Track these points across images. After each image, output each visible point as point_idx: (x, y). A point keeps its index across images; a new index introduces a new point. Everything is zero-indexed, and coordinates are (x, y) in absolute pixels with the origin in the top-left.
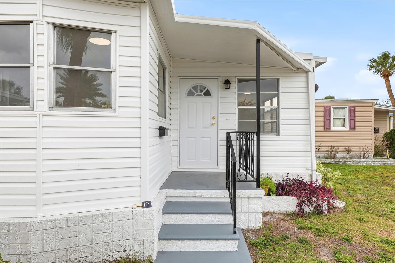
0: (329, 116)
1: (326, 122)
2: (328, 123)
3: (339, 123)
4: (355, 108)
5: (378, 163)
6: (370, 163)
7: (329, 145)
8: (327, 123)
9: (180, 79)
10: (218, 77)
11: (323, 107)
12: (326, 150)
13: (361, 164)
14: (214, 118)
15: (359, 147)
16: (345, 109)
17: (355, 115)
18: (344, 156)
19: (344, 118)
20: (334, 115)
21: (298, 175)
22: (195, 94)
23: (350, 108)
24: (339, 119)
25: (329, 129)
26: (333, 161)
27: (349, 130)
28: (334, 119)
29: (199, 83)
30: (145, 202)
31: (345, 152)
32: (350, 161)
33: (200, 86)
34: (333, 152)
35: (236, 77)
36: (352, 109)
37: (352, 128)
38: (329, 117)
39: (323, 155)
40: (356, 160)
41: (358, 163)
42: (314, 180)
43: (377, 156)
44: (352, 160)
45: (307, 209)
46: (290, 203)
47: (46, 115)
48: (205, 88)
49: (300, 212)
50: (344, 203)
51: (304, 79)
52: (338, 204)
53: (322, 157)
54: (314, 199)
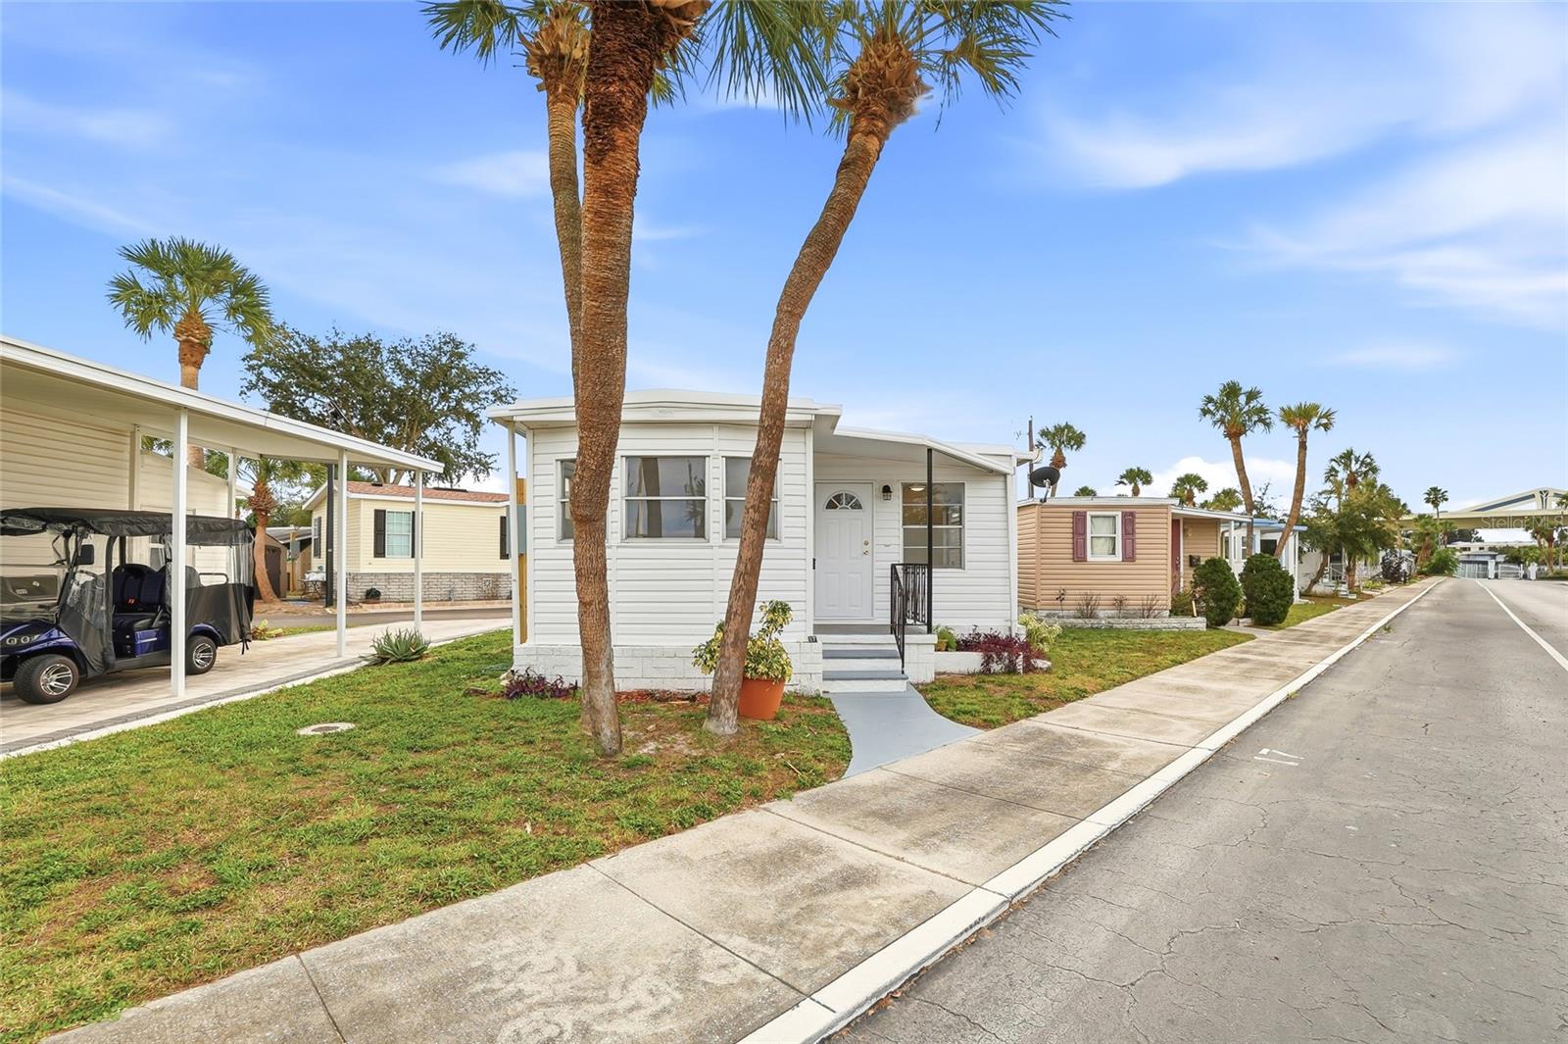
0: (1082, 533)
1: (1077, 544)
2: (1081, 546)
3: (1106, 546)
4: (1134, 515)
5: (1174, 627)
6: (1159, 626)
7: (1081, 591)
8: (1079, 547)
10: (872, 482)
11: (1071, 514)
12: (1074, 602)
13: (1142, 630)
14: (866, 543)
15: (1141, 597)
16: (1114, 517)
17: (1133, 530)
18: (1113, 615)
20: (1093, 529)
21: (991, 629)
22: (838, 507)
23: (1124, 515)
24: (1102, 539)
25: (1083, 559)
26: (1089, 622)
27: (1123, 561)
28: (1093, 539)
29: (845, 491)
30: (811, 637)
31: (1115, 607)
32: (1121, 623)
33: (846, 495)
34: (1089, 607)
36: (1127, 519)
37: (1129, 557)
38: (1082, 535)
39: (1071, 612)
40: (1132, 621)
41: (1137, 626)
42: (1014, 635)
43: (1176, 614)
44: (1127, 620)
45: (996, 667)
46: (972, 661)
47: (720, 547)
48: (854, 498)
49: (986, 671)
50: (1049, 663)
51: (1001, 485)
52: (1041, 663)
53: (1068, 617)
54: (1006, 654)
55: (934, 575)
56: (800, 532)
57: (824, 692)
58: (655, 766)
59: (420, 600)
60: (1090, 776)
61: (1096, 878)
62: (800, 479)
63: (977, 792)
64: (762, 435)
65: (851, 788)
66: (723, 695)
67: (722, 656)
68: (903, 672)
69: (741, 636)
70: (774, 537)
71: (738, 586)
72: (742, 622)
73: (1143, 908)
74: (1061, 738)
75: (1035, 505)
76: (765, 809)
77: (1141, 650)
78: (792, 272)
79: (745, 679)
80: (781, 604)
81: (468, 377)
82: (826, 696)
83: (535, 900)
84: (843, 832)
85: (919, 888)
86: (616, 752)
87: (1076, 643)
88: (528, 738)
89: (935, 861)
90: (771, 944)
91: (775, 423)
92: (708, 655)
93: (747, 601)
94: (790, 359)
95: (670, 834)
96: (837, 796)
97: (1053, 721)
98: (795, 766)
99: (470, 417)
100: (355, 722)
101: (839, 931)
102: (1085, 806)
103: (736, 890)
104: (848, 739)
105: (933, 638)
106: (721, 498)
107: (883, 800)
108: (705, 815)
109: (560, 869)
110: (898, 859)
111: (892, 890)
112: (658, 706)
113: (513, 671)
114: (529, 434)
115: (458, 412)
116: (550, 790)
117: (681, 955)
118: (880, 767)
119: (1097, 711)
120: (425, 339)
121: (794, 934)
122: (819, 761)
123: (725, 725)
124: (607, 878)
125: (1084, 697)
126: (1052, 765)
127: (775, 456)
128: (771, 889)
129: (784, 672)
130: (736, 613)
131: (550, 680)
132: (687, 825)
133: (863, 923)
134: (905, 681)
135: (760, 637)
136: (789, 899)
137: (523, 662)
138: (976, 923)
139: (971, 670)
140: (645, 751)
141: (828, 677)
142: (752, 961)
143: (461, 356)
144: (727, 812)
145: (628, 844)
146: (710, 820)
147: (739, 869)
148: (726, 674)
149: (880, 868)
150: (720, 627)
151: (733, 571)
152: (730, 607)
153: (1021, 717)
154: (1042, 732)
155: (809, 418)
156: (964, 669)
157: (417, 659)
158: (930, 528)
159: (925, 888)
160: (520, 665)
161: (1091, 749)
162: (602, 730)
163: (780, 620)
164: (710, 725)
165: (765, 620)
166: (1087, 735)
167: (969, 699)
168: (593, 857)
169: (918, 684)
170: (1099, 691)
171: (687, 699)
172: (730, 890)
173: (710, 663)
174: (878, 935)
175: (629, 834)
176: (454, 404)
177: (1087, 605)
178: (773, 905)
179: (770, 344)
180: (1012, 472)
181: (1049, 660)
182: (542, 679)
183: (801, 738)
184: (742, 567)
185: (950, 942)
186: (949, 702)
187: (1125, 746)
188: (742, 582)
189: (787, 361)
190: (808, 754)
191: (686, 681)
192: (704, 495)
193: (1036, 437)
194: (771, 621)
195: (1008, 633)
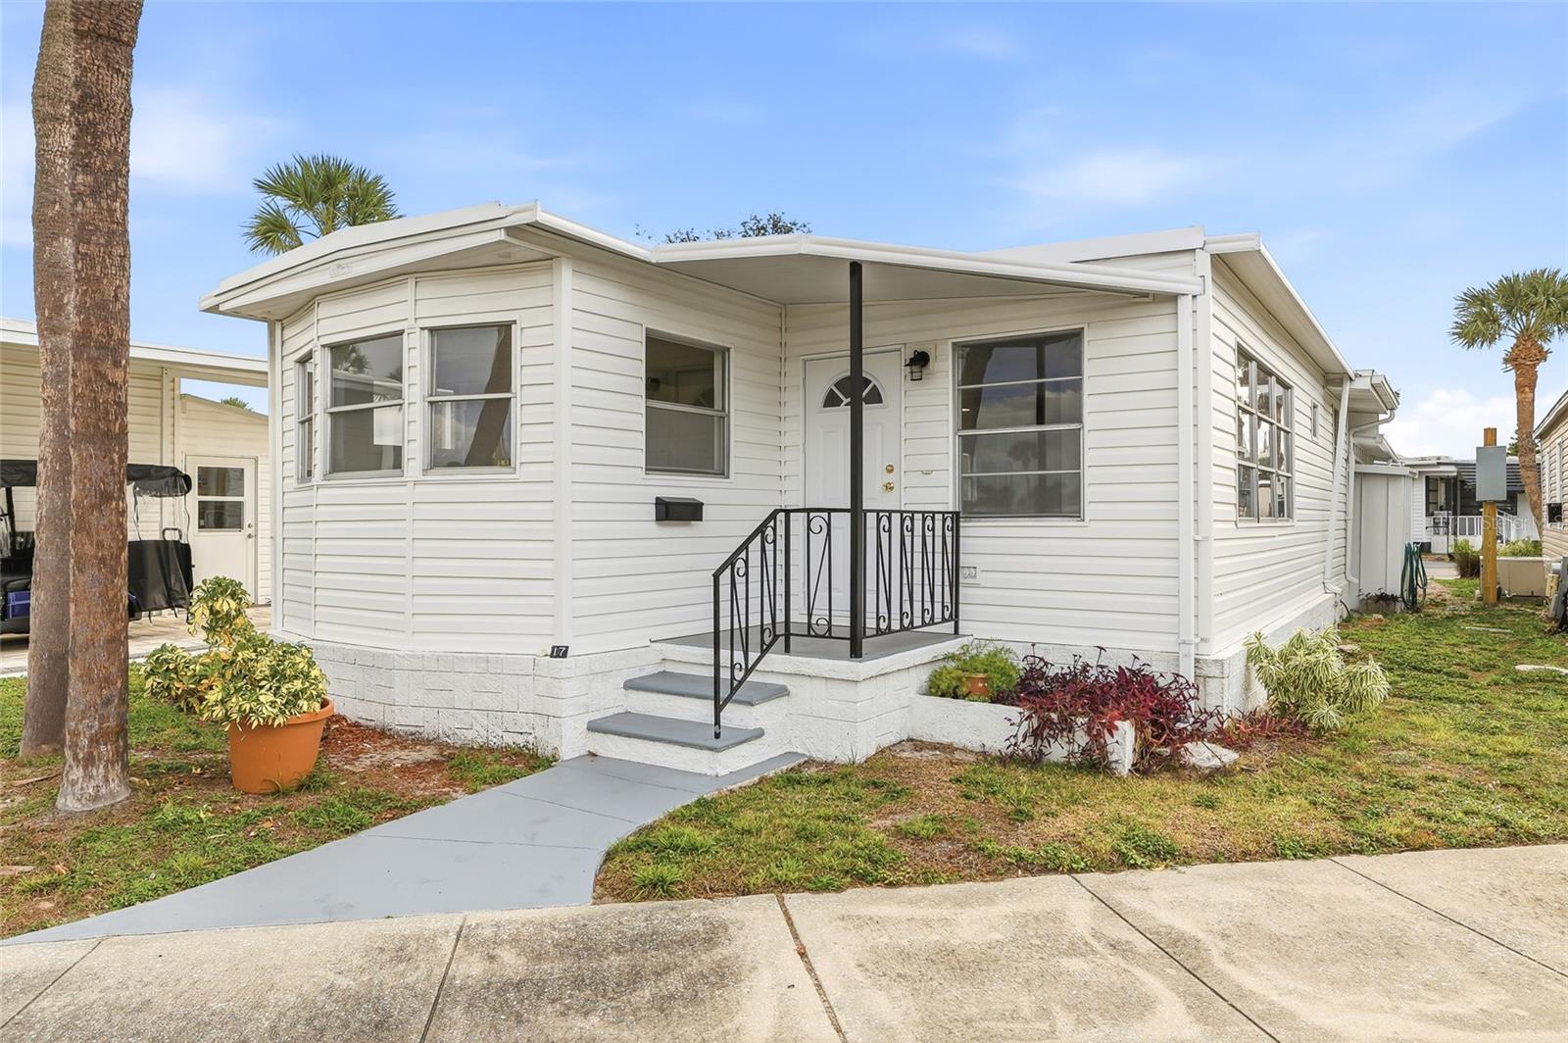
9: (805, 361)
10: (898, 347)
21: (1137, 657)
30: (558, 647)
35: (950, 341)
45: (1056, 748)
47: (417, 483)
48: (869, 383)
50: (1233, 758)
51: (1163, 323)
52: (1202, 753)
54: (1081, 720)
56: (546, 452)
70: (501, 463)
106: (418, 400)
141: (598, 727)
180: (1193, 289)
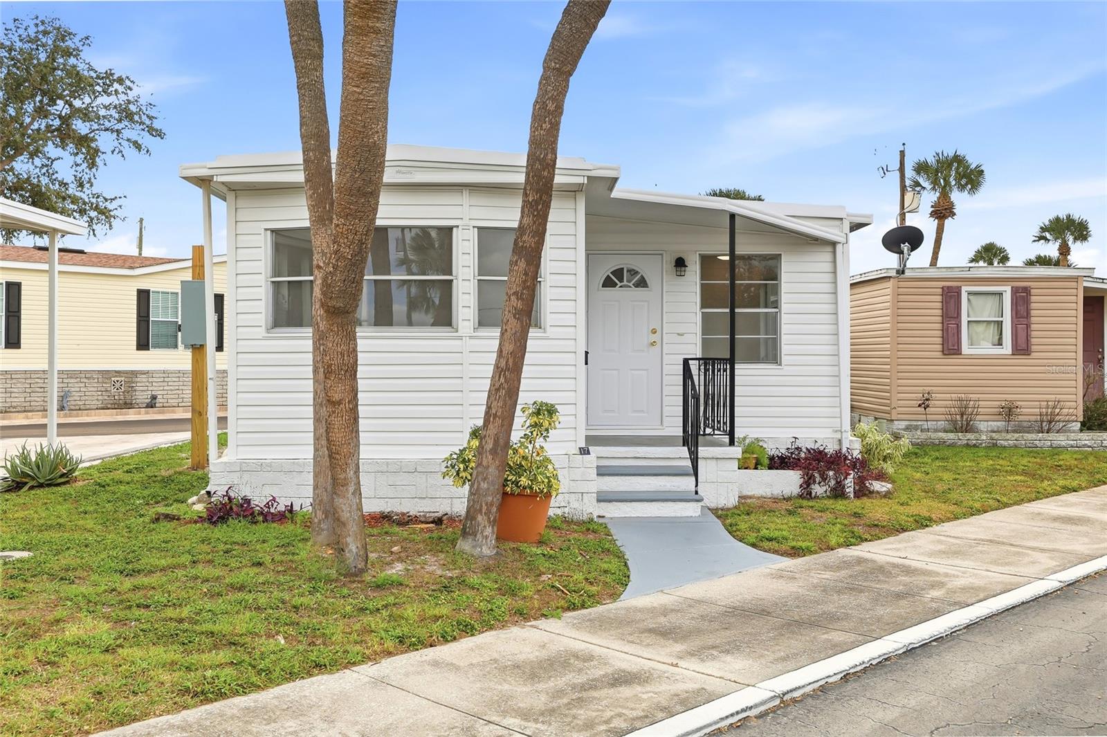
0: (956, 316)
1: (948, 331)
2: (954, 334)
3: (989, 333)
4: (1030, 291)
5: (1085, 445)
6: (1063, 443)
7: (953, 395)
8: (950, 334)
9: (588, 255)
10: (661, 252)
11: (941, 290)
12: (944, 409)
13: (1037, 447)
14: (654, 331)
15: (1038, 403)
16: (1000, 294)
17: (1027, 311)
18: (998, 427)
19: (1001, 319)
20: (970, 311)
21: (816, 441)
22: (617, 284)
23: (1015, 291)
24: (985, 324)
25: (957, 351)
26: (964, 437)
27: (1013, 354)
28: (971, 324)
29: (626, 264)
30: (582, 448)
31: (1001, 417)
32: (1009, 439)
33: (628, 269)
34: (965, 417)
35: (698, 253)
36: (1020, 296)
37: (1022, 348)
38: (955, 318)
39: (939, 423)
40: (1022, 436)
41: (1030, 443)
42: (844, 450)
43: (1090, 429)
44: (1016, 435)
45: (818, 489)
46: (788, 481)
47: (471, 337)
48: (637, 273)
49: (806, 493)
50: (890, 486)
51: (827, 256)
52: (877, 486)
53: (936, 431)
54: (831, 473)
55: (737, 372)
56: (570, 319)
57: (599, 517)
58: (407, 586)
59: (55, 407)
60: (903, 603)
61: (878, 686)
62: (570, 254)
63: (769, 614)
64: (526, 210)
65: (628, 609)
66: (480, 510)
67: (479, 465)
68: (696, 493)
69: (501, 442)
70: (538, 326)
71: (497, 385)
72: (502, 426)
73: (918, 708)
74: (881, 567)
75: (890, 277)
76: (531, 626)
77: (1024, 473)
78: (560, 23)
79: (505, 494)
80: (547, 404)
81: (80, 84)
82: (601, 521)
83: (305, 696)
84: (617, 645)
85: (691, 686)
86: (362, 571)
87: (938, 463)
88: (255, 560)
89: (711, 667)
90: (543, 722)
91: (541, 197)
92: (459, 466)
93: (509, 402)
94: (558, 124)
95: (431, 646)
96: (612, 616)
97: (880, 551)
98: (563, 587)
99: (83, 142)
100: (29, 550)
101: (608, 714)
102: (886, 627)
103: (506, 687)
104: (626, 565)
105: (737, 451)
106: (472, 279)
107: (662, 620)
108: (467, 630)
109: (323, 674)
110: (672, 665)
111: (664, 687)
112: (396, 529)
113: (208, 493)
114: (230, 196)
115: (64, 134)
116: (295, 607)
117: (458, 730)
118: (662, 591)
119: (939, 542)
120: (11, 25)
121: (566, 716)
122: (591, 583)
123: (484, 545)
124: (373, 680)
125: (927, 526)
126: (861, 591)
127: (540, 234)
128: (541, 686)
129: (550, 486)
130: (495, 416)
131: (259, 501)
132: (449, 638)
133: (632, 709)
134: (700, 504)
135: (522, 444)
136: (559, 693)
137: (223, 481)
138: (743, 710)
139: (787, 493)
140: (394, 571)
141: (603, 498)
142: (526, 733)
143: (68, 53)
144: (491, 628)
145: (390, 654)
146: (472, 635)
147: (507, 673)
148: (484, 485)
149: (652, 671)
150: (475, 434)
151: (492, 367)
152: (489, 407)
153: (840, 546)
154: (860, 561)
155: (580, 180)
156: (777, 491)
157: (64, 483)
158: (732, 313)
159: (697, 686)
160: (218, 484)
161: (914, 578)
162: (347, 545)
163: (546, 424)
164: (465, 545)
165: (528, 424)
166: (914, 564)
167: (779, 526)
168: (354, 664)
169: (717, 509)
170: (949, 520)
171: (432, 522)
172: (500, 687)
173: (463, 474)
174: (646, 717)
175: (389, 644)
176: (57, 123)
177: (962, 415)
178: (543, 698)
179: (535, 106)
180: (843, 240)
181: (893, 482)
182: (248, 501)
183: (571, 561)
184: (503, 364)
185: (716, 723)
186: (751, 529)
187: (958, 576)
188: (502, 380)
189: (555, 127)
190: (579, 576)
191: (429, 501)
192: (451, 274)
193: (910, 173)
194: (535, 425)
195: (837, 447)
